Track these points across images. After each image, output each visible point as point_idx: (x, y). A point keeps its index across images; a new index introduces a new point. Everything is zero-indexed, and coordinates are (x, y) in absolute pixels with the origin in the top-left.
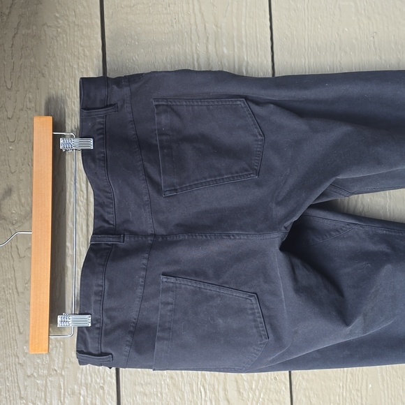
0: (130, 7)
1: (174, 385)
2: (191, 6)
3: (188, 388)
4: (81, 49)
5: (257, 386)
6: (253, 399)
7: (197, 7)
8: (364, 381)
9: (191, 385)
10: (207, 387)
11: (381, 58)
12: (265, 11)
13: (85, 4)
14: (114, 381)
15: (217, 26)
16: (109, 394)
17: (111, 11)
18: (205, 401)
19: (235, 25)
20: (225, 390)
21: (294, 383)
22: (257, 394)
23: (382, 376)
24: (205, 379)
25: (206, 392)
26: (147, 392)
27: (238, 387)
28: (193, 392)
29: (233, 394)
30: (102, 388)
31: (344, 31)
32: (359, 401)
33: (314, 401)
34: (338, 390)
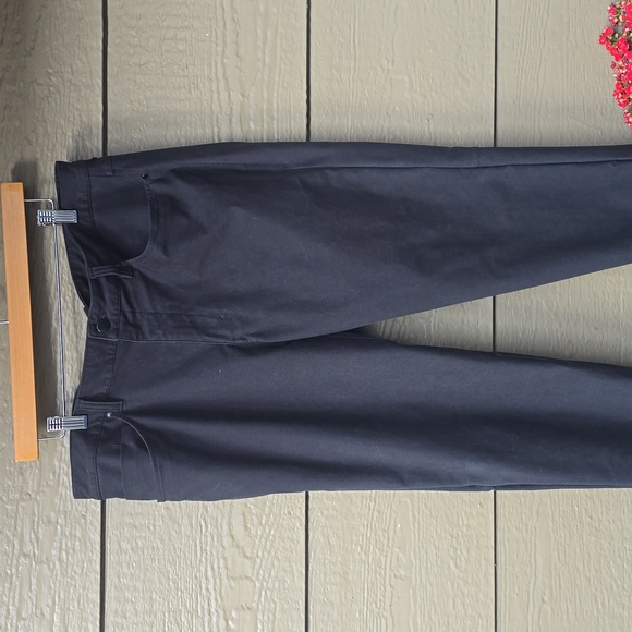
0: (140, 66)
1: (170, 516)
2: (214, 70)
3: (186, 521)
4: (77, 113)
5: (267, 521)
6: (262, 536)
7: (220, 71)
8: (393, 520)
9: (190, 518)
10: (208, 520)
12: (301, 81)
13: (85, 60)
14: (99, 510)
15: (243, 96)
16: (92, 523)
17: (116, 69)
18: (206, 536)
19: (265, 95)
20: (230, 524)
21: (311, 520)
22: (267, 530)
23: (414, 515)
24: (207, 511)
25: (207, 527)
26: (137, 524)
27: (245, 522)
28: (191, 525)
29: (238, 530)
30: (84, 517)
31: (394, 109)
32: (385, 542)
33: (333, 540)
34: (362, 529)
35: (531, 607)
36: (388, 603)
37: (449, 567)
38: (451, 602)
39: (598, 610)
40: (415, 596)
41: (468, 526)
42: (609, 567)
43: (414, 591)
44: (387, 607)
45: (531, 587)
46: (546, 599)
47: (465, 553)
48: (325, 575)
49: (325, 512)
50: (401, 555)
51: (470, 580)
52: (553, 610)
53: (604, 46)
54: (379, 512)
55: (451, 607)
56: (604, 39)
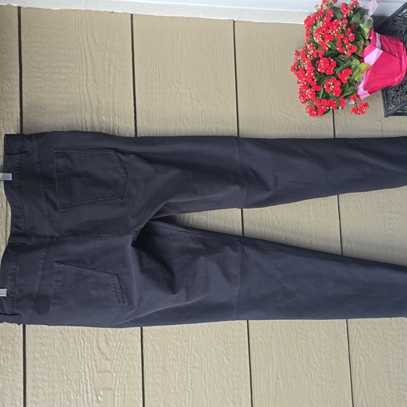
0: (40, 88)
1: (63, 338)
2: (82, 89)
3: (72, 340)
4: (5, 114)
5: (119, 338)
6: (116, 347)
7: (85, 90)
8: (191, 335)
9: (74, 338)
10: (85, 339)
11: (206, 127)
12: (130, 94)
13: (9, 85)
14: (22, 335)
15: (98, 102)
16: (18, 344)
17: (27, 90)
18: (84, 348)
19: (111, 102)
20: (97, 341)
21: (144, 336)
22: (119, 343)
23: (202, 332)
24: (84, 334)
25: (84, 343)
26: (44, 343)
27: (106, 339)
28: (75, 342)
29: (102, 344)
30: (13, 339)
31: (182, 108)
32: (187, 348)
33: (157, 348)
34: (173, 340)
35: (271, 381)
36: (190, 382)
37: (223, 361)
38: (226, 381)
39: (309, 381)
40: (205, 378)
41: (233, 337)
42: (313, 357)
43: (204, 375)
44: (189, 385)
45: (271, 369)
46: (279, 377)
47: (232, 352)
48: (153, 368)
49: (152, 332)
50: (196, 355)
51: (235, 367)
52: (283, 383)
53: (293, 73)
54: (183, 330)
55: (226, 383)
56: (293, 69)
